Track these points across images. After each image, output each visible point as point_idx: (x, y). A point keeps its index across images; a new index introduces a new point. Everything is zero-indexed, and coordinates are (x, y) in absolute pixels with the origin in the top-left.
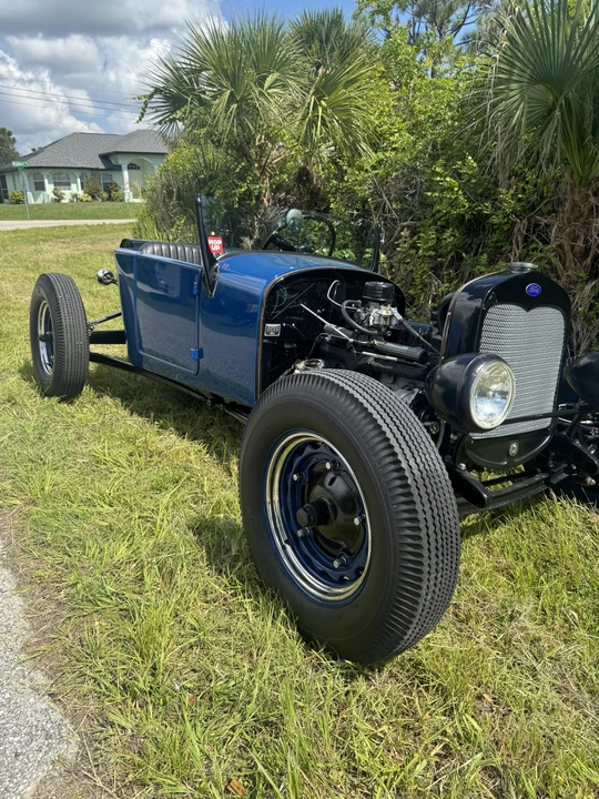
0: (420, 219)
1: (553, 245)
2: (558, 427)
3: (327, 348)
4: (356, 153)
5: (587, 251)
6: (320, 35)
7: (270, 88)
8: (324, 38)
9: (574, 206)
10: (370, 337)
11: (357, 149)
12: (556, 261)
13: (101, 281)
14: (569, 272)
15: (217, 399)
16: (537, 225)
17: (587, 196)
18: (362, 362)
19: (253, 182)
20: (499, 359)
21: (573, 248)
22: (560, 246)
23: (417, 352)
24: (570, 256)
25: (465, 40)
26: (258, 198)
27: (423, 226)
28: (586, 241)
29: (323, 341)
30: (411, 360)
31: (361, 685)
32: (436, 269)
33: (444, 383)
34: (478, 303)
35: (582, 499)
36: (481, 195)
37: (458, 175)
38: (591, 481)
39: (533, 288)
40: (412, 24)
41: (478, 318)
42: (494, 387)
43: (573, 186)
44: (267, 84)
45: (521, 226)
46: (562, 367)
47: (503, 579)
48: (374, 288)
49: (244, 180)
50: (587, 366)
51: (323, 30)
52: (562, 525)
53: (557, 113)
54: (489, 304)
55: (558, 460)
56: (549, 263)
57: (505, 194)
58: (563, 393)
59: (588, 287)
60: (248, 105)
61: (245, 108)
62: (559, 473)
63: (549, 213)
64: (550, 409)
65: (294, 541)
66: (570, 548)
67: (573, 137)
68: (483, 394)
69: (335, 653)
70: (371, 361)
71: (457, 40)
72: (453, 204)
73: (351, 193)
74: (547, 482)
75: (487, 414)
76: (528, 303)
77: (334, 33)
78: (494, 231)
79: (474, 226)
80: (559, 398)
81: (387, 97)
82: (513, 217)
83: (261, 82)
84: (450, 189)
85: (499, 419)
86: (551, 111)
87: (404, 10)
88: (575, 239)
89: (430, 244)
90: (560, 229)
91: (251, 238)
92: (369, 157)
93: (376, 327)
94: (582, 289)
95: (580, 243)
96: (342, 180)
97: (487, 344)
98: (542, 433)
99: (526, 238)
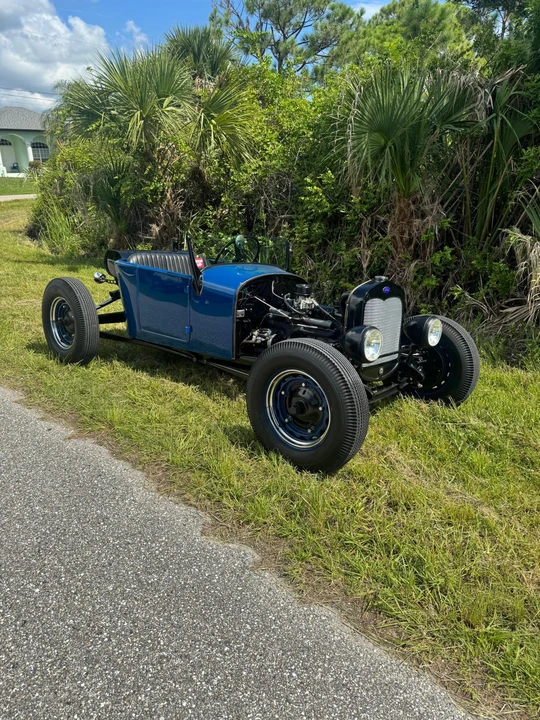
0: (293, 213)
1: (389, 237)
2: (401, 358)
3: (272, 322)
4: (240, 160)
5: (410, 241)
6: (193, 48)
7: (168, 106)
8: (195, 51)
9: (401, 210)
10: (300, 316)
11: (241, 156)
12: (391, 248)
13: (97, 280)
14: (400, 256)
15: (200, 357)
16: (377, 221)
17: (409, 205)
18: (296, 329)
19: (159, 181)
20: (374, 328)
21: (402, 238)
22: (394, 237)
23: (328, 323)
24: (400, 244)
25: (305, 40)
26: (162, 193)
27: (298, 219)
28: (410, 234)
29: (268, 317)
30: (326, 327)
31: (327, 481)
32: (310, 251)
33: (350, 341)
34: (360, 299)
35: (416, 397)
36: (338, 197)
37: (320, 183)
38: (420, 385)
39: (386, 289)
40: (259, 26)
41: (361, 307)
42: (374, 341)
43: (400, 197)
44: (165, 104)
45: (367, 221)
46: (402, 327)
47: (381, 437)
48: (302, 289)
49: (151, 181)
50: (414, 325)
51: (196, 44)
52: (407, 411)
53: (387, 149)
54: (367, 300)
55: (402, 376)
56: (387, 249)
57: (355, 199)
58: (403, 340)
59: (413, 265)
60: (152, 121)
61: (151, 124)
62: (403, 383)
63: (385, 213)
64: (397, 350)
65: (283, 425)
66: (412, 420)
67: (398, 166)
68: (369, 345)
69: (313, 470)
70: (302, 329)
71: (298, 40)
72: (319, 205)
73: (235, 189)
74: (398, 387)
75: (371, 354)
76: (384, 297)
77: (204, 47)
78: (348, 224)
79: (334, 220)
80: (401, 343)
81: (260, 115)
82: (361, 215)
83: (161, 104)
84: (317, 193)
85: (377, 356)
86: (383, 150)
87: (252, 13)
88: (403, 233)
89: (305, 234)
90: (392, 226)
91: (158, 225)
92: (252, 163)
93: (304, 310)
94: (409, 266)
95: (406, 236)
96: (229, 179)
97: (367, 321)
98: (394, 361)
99: (370, 230)
